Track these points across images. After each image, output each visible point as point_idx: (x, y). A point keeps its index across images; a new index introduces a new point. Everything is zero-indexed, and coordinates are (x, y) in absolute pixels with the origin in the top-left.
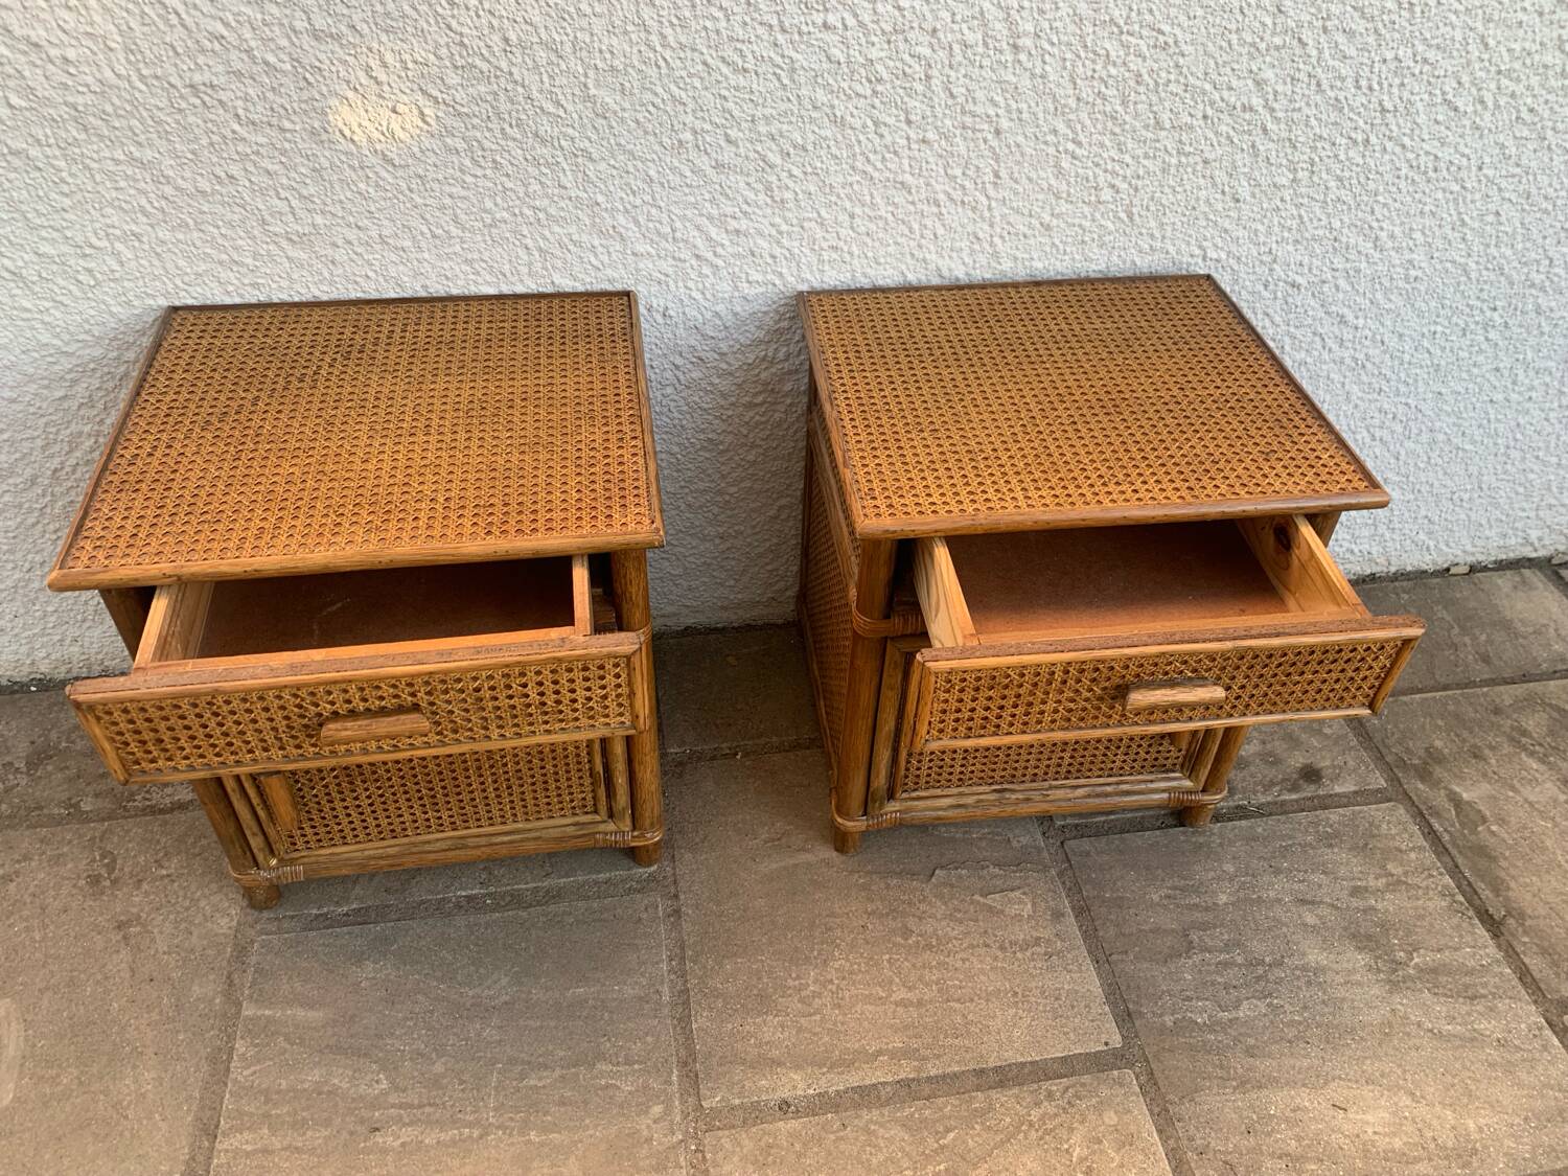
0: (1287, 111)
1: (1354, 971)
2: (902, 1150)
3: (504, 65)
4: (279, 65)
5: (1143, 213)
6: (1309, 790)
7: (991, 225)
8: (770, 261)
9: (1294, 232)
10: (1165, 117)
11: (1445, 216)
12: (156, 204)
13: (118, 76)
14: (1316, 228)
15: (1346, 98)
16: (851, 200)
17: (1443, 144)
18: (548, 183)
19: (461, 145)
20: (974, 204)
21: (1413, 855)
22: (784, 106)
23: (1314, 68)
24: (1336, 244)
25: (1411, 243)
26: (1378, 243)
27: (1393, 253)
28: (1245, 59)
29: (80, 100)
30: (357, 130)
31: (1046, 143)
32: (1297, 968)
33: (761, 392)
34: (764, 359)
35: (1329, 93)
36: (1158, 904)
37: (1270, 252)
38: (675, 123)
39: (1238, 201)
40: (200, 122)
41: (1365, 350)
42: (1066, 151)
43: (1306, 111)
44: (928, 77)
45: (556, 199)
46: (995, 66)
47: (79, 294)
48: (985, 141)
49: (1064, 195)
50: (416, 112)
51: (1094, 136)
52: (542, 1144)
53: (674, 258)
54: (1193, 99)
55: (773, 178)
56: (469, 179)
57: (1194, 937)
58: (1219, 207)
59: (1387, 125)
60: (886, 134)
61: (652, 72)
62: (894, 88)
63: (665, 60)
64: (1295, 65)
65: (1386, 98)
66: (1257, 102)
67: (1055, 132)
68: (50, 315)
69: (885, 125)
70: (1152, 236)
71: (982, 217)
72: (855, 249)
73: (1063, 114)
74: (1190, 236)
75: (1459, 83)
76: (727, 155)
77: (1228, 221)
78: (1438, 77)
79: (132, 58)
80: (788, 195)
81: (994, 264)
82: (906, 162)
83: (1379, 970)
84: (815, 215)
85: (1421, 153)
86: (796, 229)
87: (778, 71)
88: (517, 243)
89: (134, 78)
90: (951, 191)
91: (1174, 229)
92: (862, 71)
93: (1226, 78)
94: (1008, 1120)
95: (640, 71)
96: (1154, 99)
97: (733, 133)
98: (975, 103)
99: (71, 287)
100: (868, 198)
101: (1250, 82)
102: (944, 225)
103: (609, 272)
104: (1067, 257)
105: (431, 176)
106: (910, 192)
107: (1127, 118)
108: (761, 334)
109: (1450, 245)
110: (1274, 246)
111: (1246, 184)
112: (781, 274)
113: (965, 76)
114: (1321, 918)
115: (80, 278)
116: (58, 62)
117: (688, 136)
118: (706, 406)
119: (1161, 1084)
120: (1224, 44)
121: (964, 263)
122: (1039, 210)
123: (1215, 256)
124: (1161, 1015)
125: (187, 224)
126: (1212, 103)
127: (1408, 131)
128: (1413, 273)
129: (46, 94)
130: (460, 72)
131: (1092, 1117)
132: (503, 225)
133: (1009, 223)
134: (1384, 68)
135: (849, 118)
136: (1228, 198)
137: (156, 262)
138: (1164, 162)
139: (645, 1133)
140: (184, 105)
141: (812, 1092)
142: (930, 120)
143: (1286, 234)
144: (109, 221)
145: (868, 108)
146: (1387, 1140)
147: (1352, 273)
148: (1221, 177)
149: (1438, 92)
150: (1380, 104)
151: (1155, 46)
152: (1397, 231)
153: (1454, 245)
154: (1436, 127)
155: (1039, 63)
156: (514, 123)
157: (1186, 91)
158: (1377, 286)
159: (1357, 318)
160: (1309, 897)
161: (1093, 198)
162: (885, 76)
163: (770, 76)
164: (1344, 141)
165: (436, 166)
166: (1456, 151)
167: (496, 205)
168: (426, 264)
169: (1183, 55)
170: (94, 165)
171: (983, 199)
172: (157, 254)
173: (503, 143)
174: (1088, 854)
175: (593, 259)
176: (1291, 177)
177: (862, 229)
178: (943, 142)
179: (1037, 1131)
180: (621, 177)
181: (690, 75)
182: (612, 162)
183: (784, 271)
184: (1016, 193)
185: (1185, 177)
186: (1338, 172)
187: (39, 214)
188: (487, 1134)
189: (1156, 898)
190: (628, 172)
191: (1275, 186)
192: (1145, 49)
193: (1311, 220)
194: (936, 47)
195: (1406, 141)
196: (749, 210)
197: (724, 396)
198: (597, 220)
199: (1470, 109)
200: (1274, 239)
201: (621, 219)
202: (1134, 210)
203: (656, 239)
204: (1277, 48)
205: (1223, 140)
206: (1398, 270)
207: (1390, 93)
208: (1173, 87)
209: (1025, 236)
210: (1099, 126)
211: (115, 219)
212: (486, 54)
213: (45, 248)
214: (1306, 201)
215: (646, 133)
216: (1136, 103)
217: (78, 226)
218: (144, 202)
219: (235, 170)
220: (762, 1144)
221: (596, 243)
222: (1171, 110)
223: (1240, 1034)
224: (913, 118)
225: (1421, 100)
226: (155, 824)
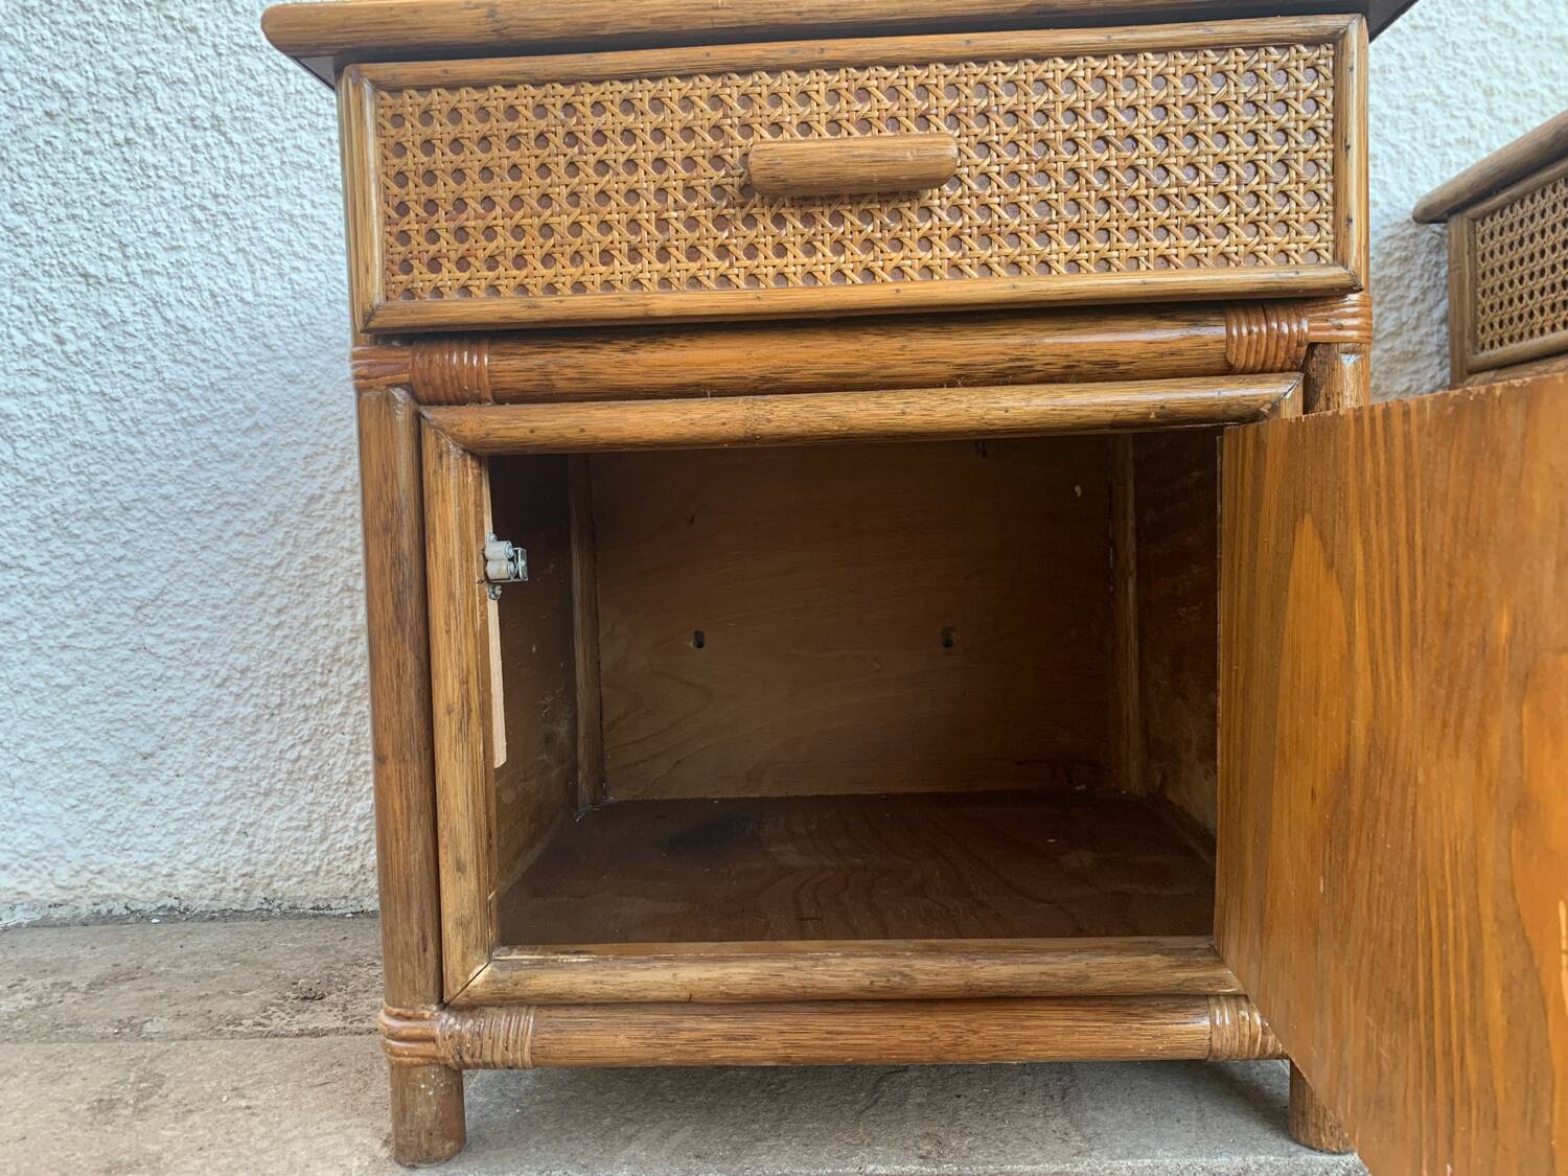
16: (1484, 68)
84: (1432, 91)
86: (1405, 114)
100: (1512, 64)
177: (1506, 114)
226: (260, 1048)
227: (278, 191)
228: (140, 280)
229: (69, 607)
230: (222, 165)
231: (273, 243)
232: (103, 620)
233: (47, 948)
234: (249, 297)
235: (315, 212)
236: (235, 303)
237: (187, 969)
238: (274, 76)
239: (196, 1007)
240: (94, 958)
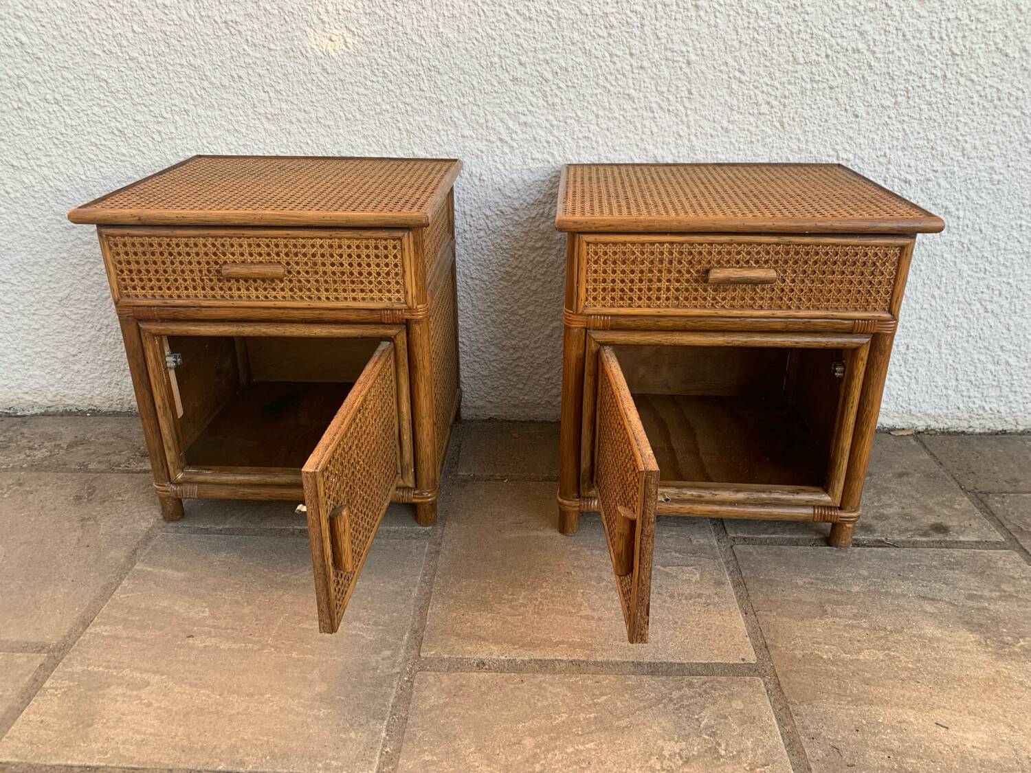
0: (884, 53)
1: (965, 643)
2: (563, 701)
3: (392, 13)
4: (271, 11)
5: (791, 122)
6: (938, 537)
7: (688, 128)
8: (545, 144)
9: (901, 141)
10: (800, 55)
11: (1013, 134)
12: (199, 93)
13: (189, 15)
14: (917, 139)
15: (925, 45)
16: (596, 105)
17: (1001, 80)
18: (414, 88)
19: (366, 62)
20: (675, 112)
21: (1024, 582)
22: (554, 42)
23: (899, 23)
24: (933, 152)
25: (990, 153)
26: (965, 152)
27: (977, 161)
28: (850, 17)
29: (168, 29)
30: (309, 50)
31: (721, 71)
32: (914, 636)
33: (541, 239)
34: (542, 215)
35: (912, 41)
36: (801, 586)
37: (885, 156)
38: (489, 51)
39: (857, 116)
40: (227, 44)
41: (968, 236)
42: (735, 77)
43: (898, 53)
44: (643, 25)
45: (418, 98)
46: (684, 19)
47: (152, 146)
48: (681, 68)
49: (736, 108)
50: (342, 41)
51: (753, 68)
52: (299, 660)
53: (486, 140)
54: (817, 44)
55: (548, 89)
56: (369, 83)
57: (829, 608)
58: (844, 120)
59: (958, 65)
60: (617, 62)
61: (476, 19)
62: (621, 32)
63: (483, 11)
64: (886, 22)
65: (954, 46)
66: (861, 46)
67: (726, 64)
68: (136, 159)
69: (616, 55)
70: (799, 140)
71: (682, 121)
72: (599, 139)
73: (731, 52)
74: (826, 141)
75: (1006, 37)
76: (520, 73)
77: (851, 131)
78: (990, 32)
79: (197, 5)
80: (557, 100)
81: (692, 155)
82: (631, 81)
83: (987, 645)
84: (574, 115)
85: (986, 86)
86: (562, 124)
87: (550, 20)
88: (394, 126)
89: (197, 17)
90: (660, 102)
91: (813, 136)
92: (601, 20)
93: (839, 30)
94: (653, 695)
95: (469, 17)
96: (791, 43)
97: (523, 59)
98: (673, 43)
99: (149, 142)
100: (607, 105)
101: (855, 33)
102: (657, 126)
103: (447, 148)
104: (741, 153)
105: (347, 80)
106: (634, 102)
107: (774, 56)
108: (540, 197)
109: (1020, 156)
110: (887, 151)
111: (862, 105)
112: (553, 155)
113: (666, 25)
114: (938, 609)
115: (154, 136)
116: (160, 7)
117: (496, 59)
118: (505, 247)
119: (785, 690)
120: (835, 7)
121: (672, 153)
122: (720, 118)
123: (845, 156)
124: (793, 650)
125: (213, 106)
126: (831, 47)
127: (974, 70)
128: (996, 177)
129: (152, 25)
130: (368, 17)
131: (722, 701)
132: (386, 114)
133: (700, 126)
134: (949, 25)
135: (593, 51)
136: (850, 114)
137: (195, 129)
138: (802, 87)
139: (374, 664)
140: (220, 34)
141: (504, 658)
142: (645, 54)
143: (895, 143)
144: (173, 102)
145: (606, 45)
146: (984, 753)
147: (949, 175)
148: (843, 99)
149: (991, 43)
150: (950, 50)
151: (788, 7)
152: (978, 143)
153: (1023, 157)
154: (995, 68)
155: (712, 17)
156: (396, 48)
157: (812, 38)
158: (970, 186)
159: (958, 210)
160: (929, 596)
161: (756, 111)
162: (615, 24)
163: (545, 23)
164: (928, 76)
165: (351, 74)
166: (1013, 86)
167: (383, 100)
168: (341, 137)
169: (808, 14)
170: (170, 68)
171: (682, 108)
172: (196, 123)
173: (389, 61)
174: (751, 554)
175: (437, 139)
176: (893, 100)
177: (604, 126)
178: (654, 69)
179: (675, 704)
180: (456, 85)
181: (498, 21)
182: (451, 75)
183: (555, 152)
184: (704, 105)
185: (818, 98)
186: (927, 98)
187: (139, 96)
188: (264, 649)
189: (800, 583)
190: (460, 82)
191: (883, 106)
192: (781, 9)
193: (912, 132)
194: (647, 6)
195: (974, 77)
196: (533, 109)
197: (516, 240)
198: (441, 113)
199: (1017, 55)
200: (887, 146)
201: (456, 113)
202: (784, 120)
203: (475, 126)
204: (872, 10)
205: (841, 73)
206: (984, 174)
207: (957, 43)
208: (802, 35)
209: (711, 136)
210: (755, 61)
211: (177, 100)
212: (383, 6)
213: (139, 117)
214: (906, 118)
215: (471, 57)
216: (778, 45)
217: (157, 105)
218: (193, 91)
219: (242, 73)
220: (458, 683)
221: (440, 127)
222: (803, 51)
223: (859, 670)
224: (633, 51)
225: (980, 48)
226: (126, 477)
227: (88, 133)
228: (36, 168)
229: (32, 299)
230: (62, 120)
231: (90, 155)
232: (47, 304)
233: (49, 427)
234: (84, 177)
235: (106, 143)
236: (79, 180)
237: (102, 440)
238: (78, 82)
239: (105, 458)
240: (68, 432)
